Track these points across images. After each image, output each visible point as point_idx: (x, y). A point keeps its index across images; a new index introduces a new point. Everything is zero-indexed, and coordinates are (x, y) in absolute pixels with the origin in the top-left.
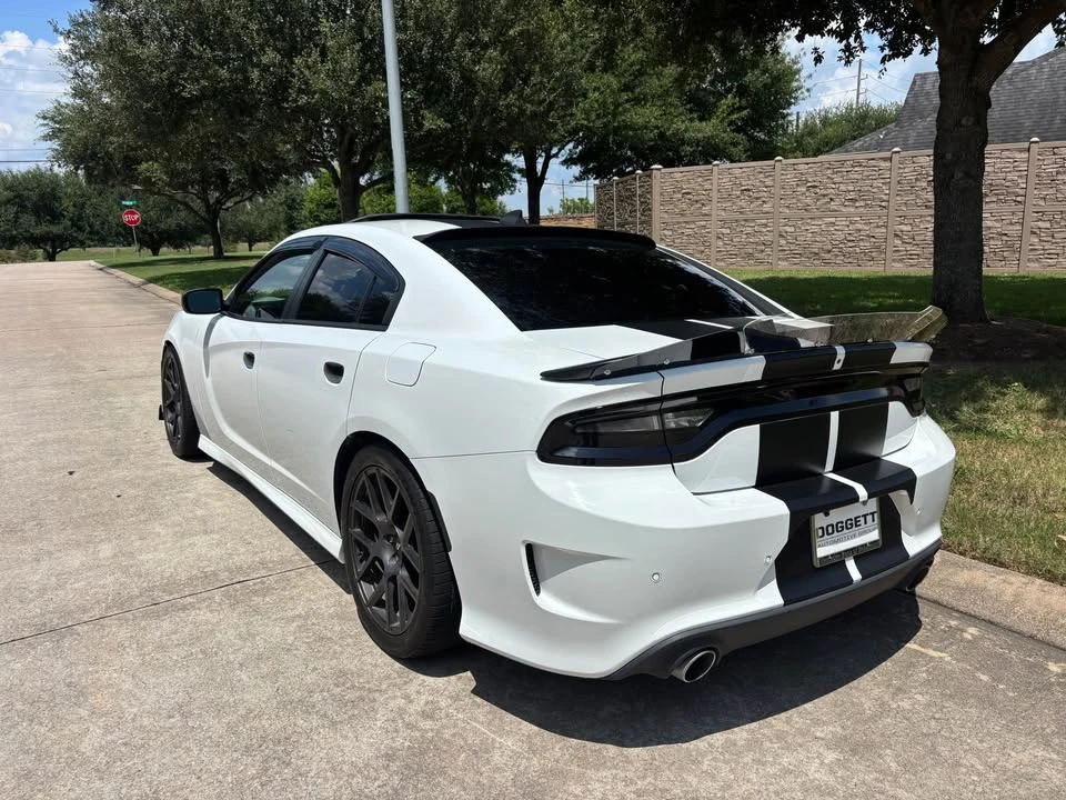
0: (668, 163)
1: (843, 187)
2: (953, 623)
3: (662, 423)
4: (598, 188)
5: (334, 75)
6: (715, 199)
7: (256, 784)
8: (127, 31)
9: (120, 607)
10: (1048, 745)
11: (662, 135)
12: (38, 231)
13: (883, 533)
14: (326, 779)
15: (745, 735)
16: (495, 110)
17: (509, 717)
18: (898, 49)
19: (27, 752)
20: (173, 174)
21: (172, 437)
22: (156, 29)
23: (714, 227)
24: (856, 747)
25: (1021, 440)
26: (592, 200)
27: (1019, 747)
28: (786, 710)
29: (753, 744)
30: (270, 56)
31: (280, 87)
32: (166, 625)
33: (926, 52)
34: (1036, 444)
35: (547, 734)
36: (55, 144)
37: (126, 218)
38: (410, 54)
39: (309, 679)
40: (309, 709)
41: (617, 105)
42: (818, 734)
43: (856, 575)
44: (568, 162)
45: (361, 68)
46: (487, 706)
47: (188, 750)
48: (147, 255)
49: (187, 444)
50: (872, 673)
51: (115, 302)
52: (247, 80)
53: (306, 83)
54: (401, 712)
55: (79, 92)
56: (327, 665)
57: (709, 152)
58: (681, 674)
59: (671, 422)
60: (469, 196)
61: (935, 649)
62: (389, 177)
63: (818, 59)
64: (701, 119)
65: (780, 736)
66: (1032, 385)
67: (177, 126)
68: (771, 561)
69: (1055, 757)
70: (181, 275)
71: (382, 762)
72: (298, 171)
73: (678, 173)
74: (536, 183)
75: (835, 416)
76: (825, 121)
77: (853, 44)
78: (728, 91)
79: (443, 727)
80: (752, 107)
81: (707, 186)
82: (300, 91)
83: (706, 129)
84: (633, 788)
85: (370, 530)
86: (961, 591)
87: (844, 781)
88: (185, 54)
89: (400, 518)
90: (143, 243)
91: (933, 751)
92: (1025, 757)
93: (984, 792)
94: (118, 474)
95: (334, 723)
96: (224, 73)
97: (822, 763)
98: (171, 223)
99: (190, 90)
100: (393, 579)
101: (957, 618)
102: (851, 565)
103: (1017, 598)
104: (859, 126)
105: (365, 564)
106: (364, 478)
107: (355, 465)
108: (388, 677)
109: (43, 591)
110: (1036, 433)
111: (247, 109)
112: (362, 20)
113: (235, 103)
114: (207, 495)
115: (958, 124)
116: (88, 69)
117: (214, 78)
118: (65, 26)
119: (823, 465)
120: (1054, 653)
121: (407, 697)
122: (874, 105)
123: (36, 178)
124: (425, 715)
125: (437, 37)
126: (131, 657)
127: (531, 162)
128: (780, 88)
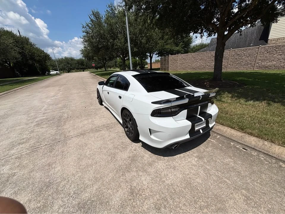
0: (172, 54)
1: (199, 58)
2: (215, 135)
3: (171, 110)
4: (161, 59)
5: (121, 43)
6: (179, 60)
7: (110, 161)
8: (91, 38)
9: (92, 130)
10: (231, 158)
11: (170, 50)
12: (81, 67)
13: (206, 125)
14: (120, 161)
15: (183, 155)
16: (145, 47)
17: (147, 151)
18: (210, 35)
19: (79, 155)
20: (99, 59)
21: (99, 102)
22: (95, 37)
23: (178, 65)
24: (200, 158)
25: (227, 102)
26: (160, 60)
27: (226, 159)
28: (189, 151)
29: (184, 157)
30: (111, 40)
31: (113, 45)
32: (98, 133)
33: (214, 35)
34: (229, 103)
35: (152, 154)
36: (82, 55)
37: (93, 65)
38: (132, 39)
39: (118, 143)
40: (118, 149)
41: (164, 45)
42: (194, 155)
43: (201, 132)
44: (156, 54)
45: (125, 41)
46: (144, 149)
47: (101, 155)
48: (96, 71)
49: (101, 103)
50: (203, 144)
51: (91, 78)
52: (108, 44)
53: (117, 44)
54: (131, 149)
55: (85, 47)
56: (121, 141)
57: (178, 52)
58: (173, 148)
59: (173, 110)
60: (141, 60)
61: (213, 140)
62: (129, 58)
63: (196, 38)
64: (177, 47)
65: (188, 155)
66: (229, 93)
67: (99, 52)
68: (188, 131)
69: (232, 161)
70: (101, 74)
71: (128, 158)
72: (116, 57)
73: (173, 56)
74: (151, 58)
75: (199, 107)
76: (196, 46)
77: (202, 35)
78: (181, 42)
79: (137, 152)
80: (185, 44)
81: (178, 58)
82: (116, 46)
83: (177, 48)
84: (165, 164)
85: (126, 121)
86: (217, 130)
87: (198, 164)
88: (99, 41)
89: (130, 120)
90: (95, 68)
91: (212, 159)
92: (227, 160)
93: (221, 167)
94: (92, 108)
95: (121, 151)
96: (105, 43)
97: (195, 160)
98: (99, 65)
99: (100, 46)
100: (130, 129)
101: (216, 134)
102: (201, 130)
103: (226, 131)
104: (202, 47)
105: (126, 126)
106: (125, 114)
107: (124, 112)
108: (129, 143)
109: (81, 127)
110: (229, 101)
111: (108, 49)
112: (125, 34)
113: (107, 48)
114: (104, 111)
115: (219, 49)
116: (86, 44)
117: (103, 44)
118: (82, 37)
119: (197, 114)
120: (232, 141)
121: (132, 147)
122: (204, 43)
123: (80, 60)
124: (135, 150)
125: (136, 36)
126: (93, 139)
127: (150, 55)
128: (190, 41)
